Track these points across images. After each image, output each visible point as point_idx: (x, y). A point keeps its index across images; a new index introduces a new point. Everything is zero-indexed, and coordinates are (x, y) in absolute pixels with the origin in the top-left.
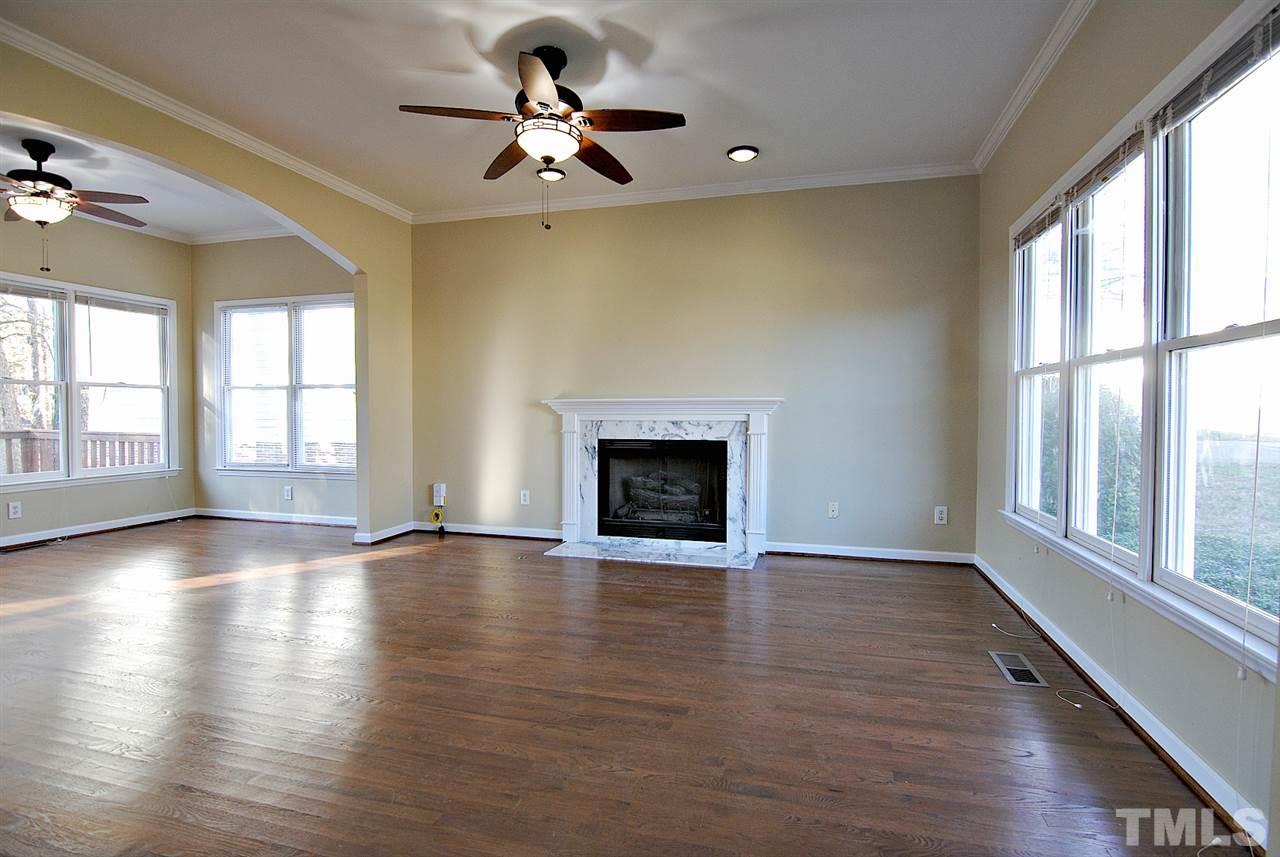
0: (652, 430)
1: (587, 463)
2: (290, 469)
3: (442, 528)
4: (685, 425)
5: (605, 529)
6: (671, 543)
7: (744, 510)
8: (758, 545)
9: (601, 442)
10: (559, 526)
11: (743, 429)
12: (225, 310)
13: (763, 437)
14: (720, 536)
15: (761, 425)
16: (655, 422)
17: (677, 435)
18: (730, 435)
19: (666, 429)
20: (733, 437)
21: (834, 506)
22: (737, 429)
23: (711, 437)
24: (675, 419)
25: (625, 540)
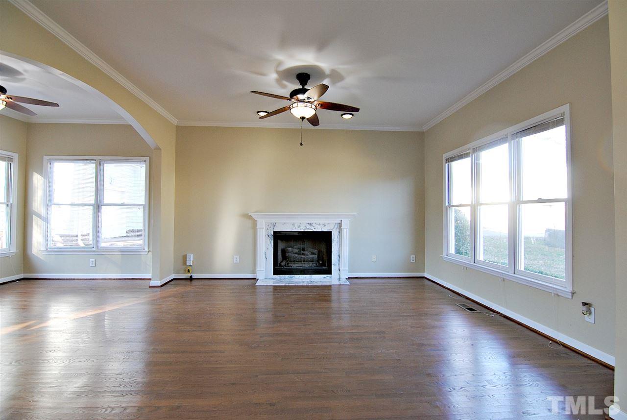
0: (299, 227)
1: (269, 242)
2: (94, 249)
3: (191, 276)
4: (314, 225)
5: (277, 272)
6: (308, 276)
7: (339, 261)
8: (345, 275)
9: (275, 232)
10: (254, 272)
11: (339, 227)
12: (50, 161)
13: (348, 229)
14: (329, 272)
15: (346, 225)
16: (300, 223)
17: (310, 229)
18: (333, 228)
19: (305, 226)
20: (334, 230)
21: (374, 257)
22: (336, 226)
23: (325, 229)
24: (309, 222)
25: (287, 276)
